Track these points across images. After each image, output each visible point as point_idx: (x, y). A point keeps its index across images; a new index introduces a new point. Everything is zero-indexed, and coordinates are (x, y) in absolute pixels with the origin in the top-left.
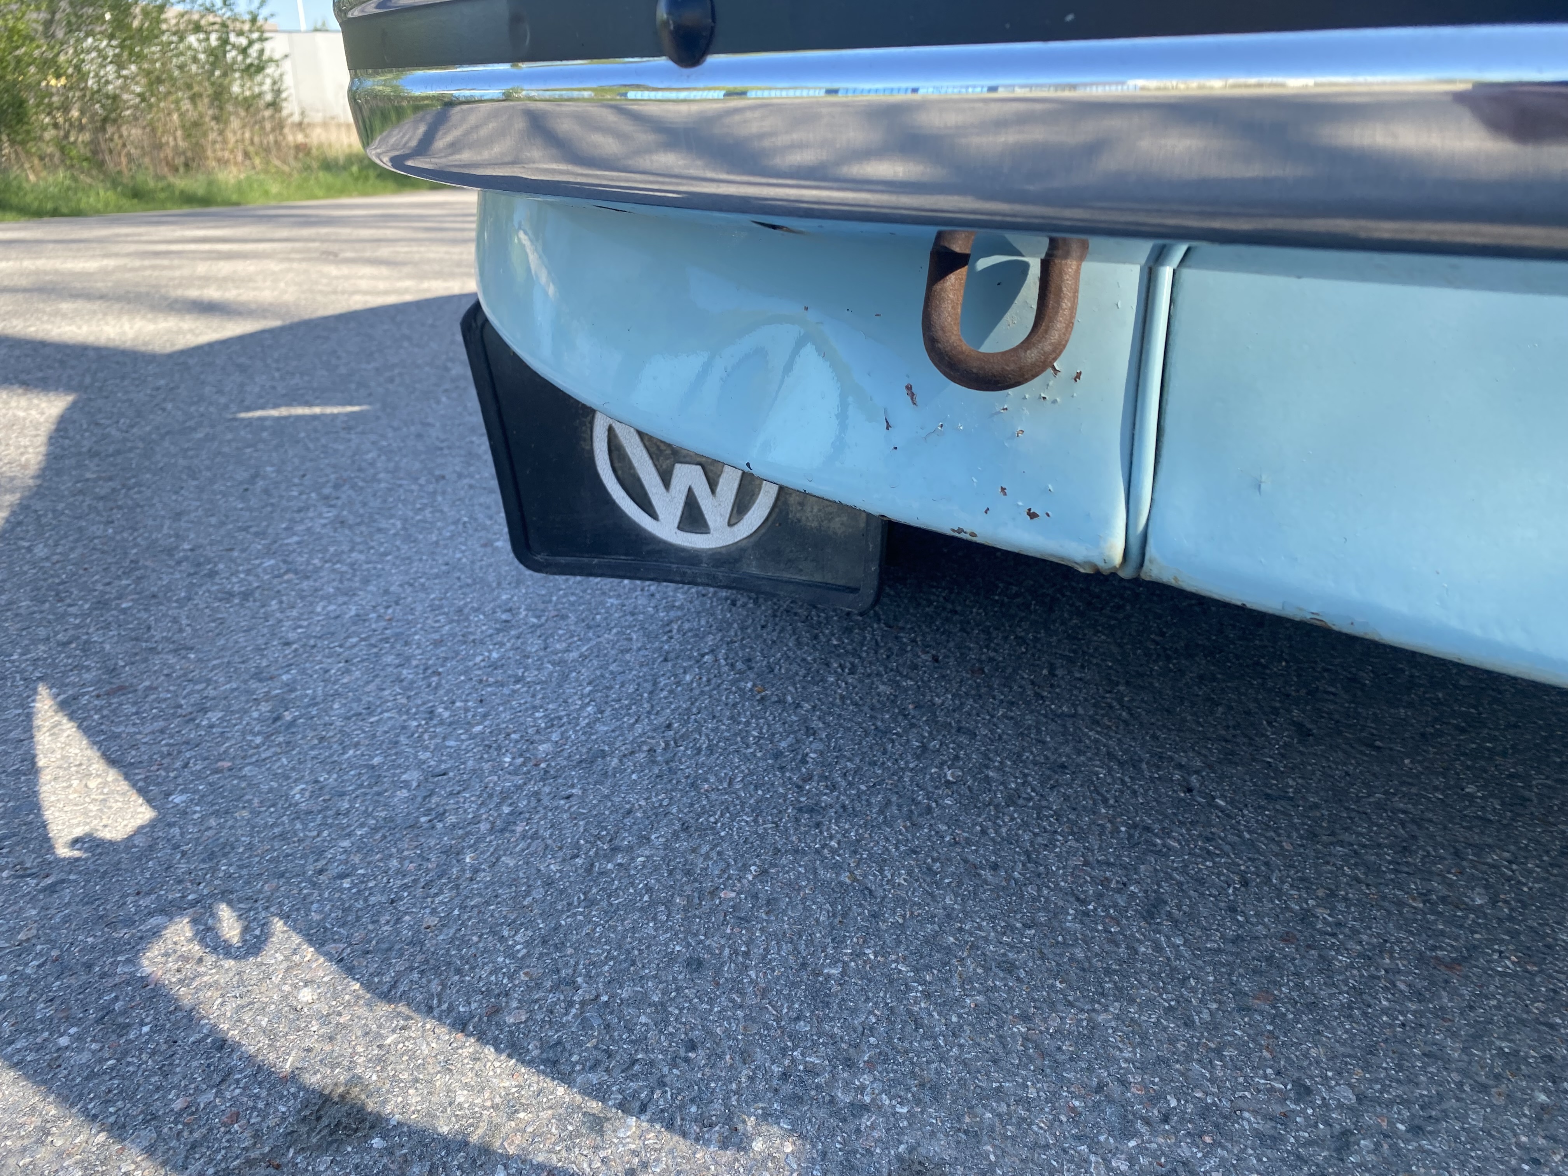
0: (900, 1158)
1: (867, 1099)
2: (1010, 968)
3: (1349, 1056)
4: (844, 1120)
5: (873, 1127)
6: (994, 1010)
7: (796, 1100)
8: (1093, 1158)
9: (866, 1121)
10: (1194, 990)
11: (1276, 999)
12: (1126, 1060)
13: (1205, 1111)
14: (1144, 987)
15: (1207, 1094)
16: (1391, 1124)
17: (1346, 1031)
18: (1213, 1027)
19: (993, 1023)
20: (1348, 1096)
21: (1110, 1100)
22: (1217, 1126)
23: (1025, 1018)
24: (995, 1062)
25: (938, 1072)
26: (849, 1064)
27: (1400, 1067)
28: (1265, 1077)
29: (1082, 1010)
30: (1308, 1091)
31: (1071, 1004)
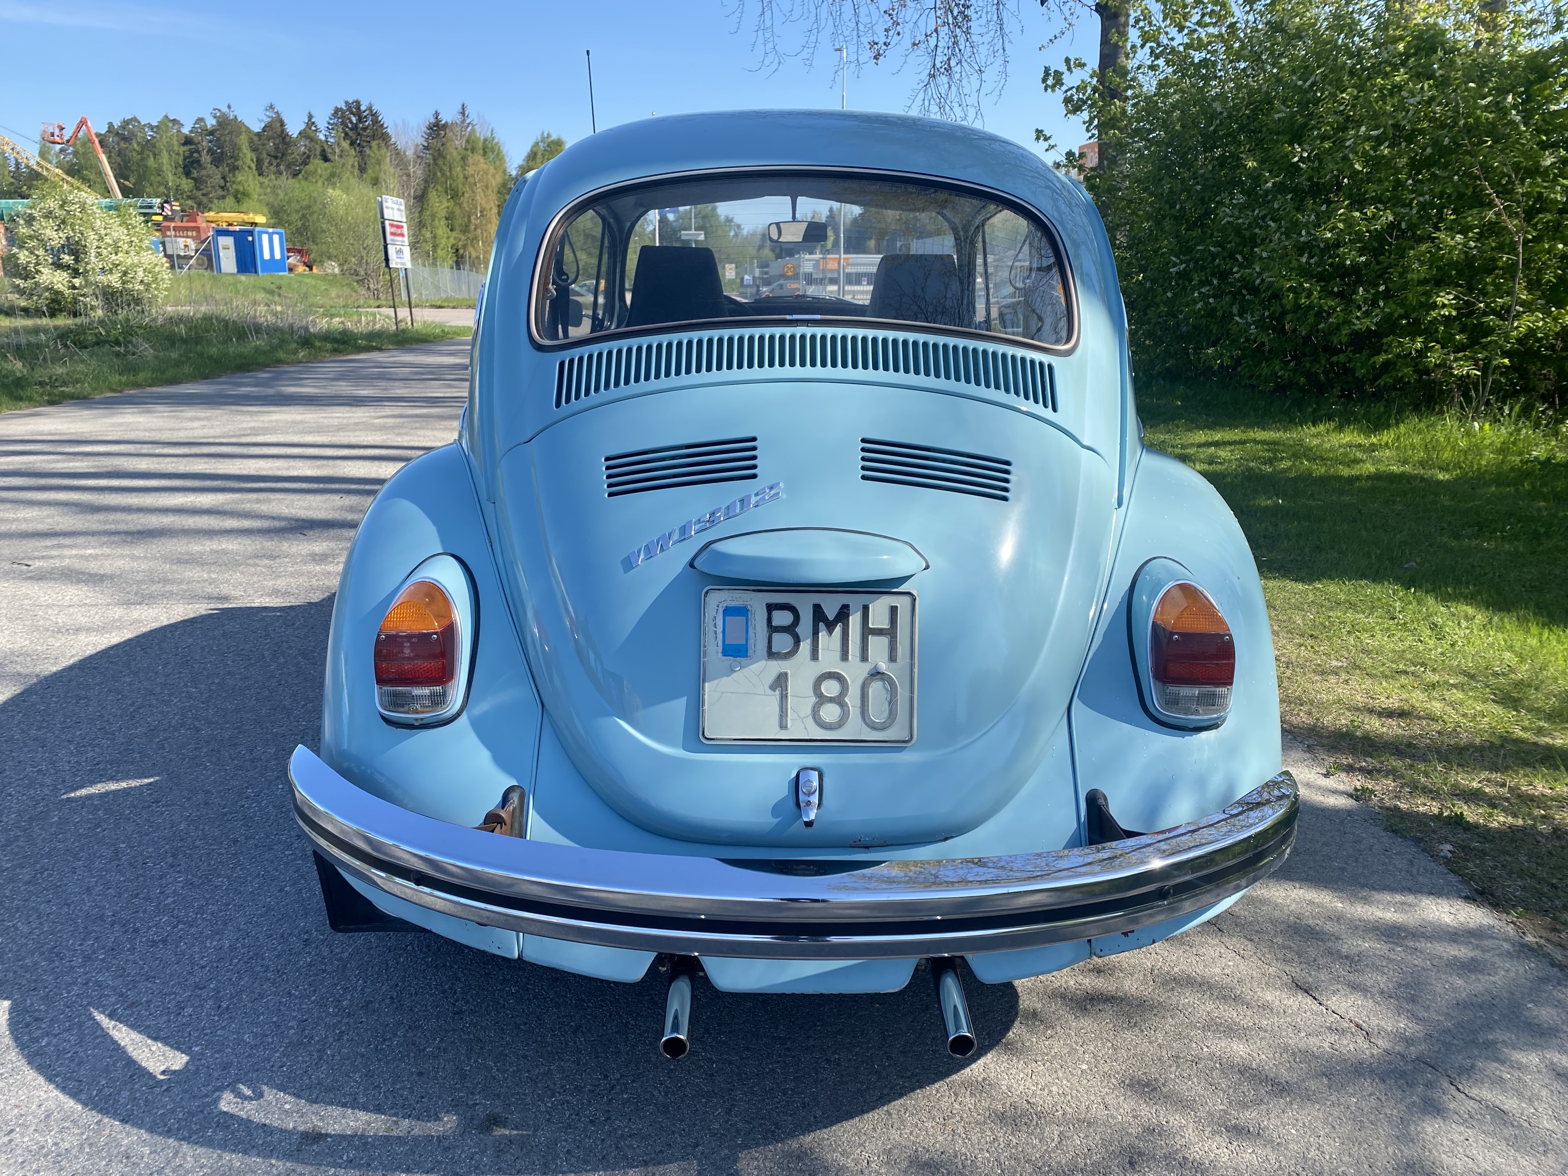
0: (487, 1114)
1: (478, 1102)
4: (470, 1108)
5: (480, 1109)
6: (519, 1070)
7: (456, 1106)
8: (542, 1105)
9: (478, 1107)
10: (583, 1054)
11: (608, 1052)
12: (557, 1078)
13: (576, 1087)
14: (568, 1056)
15: (578, 1083)
18: (586, 1064)
19: (518, 1074)
21: (550, 1089)
22: (578, 1090)
23: (528, 1071)
24: (517, 1085)
25: (500, 1091)
26: (472, 1093)
28: (597, 1075)
29: (547, 1066)
30: (608, 1076)
31: (543, 1065)
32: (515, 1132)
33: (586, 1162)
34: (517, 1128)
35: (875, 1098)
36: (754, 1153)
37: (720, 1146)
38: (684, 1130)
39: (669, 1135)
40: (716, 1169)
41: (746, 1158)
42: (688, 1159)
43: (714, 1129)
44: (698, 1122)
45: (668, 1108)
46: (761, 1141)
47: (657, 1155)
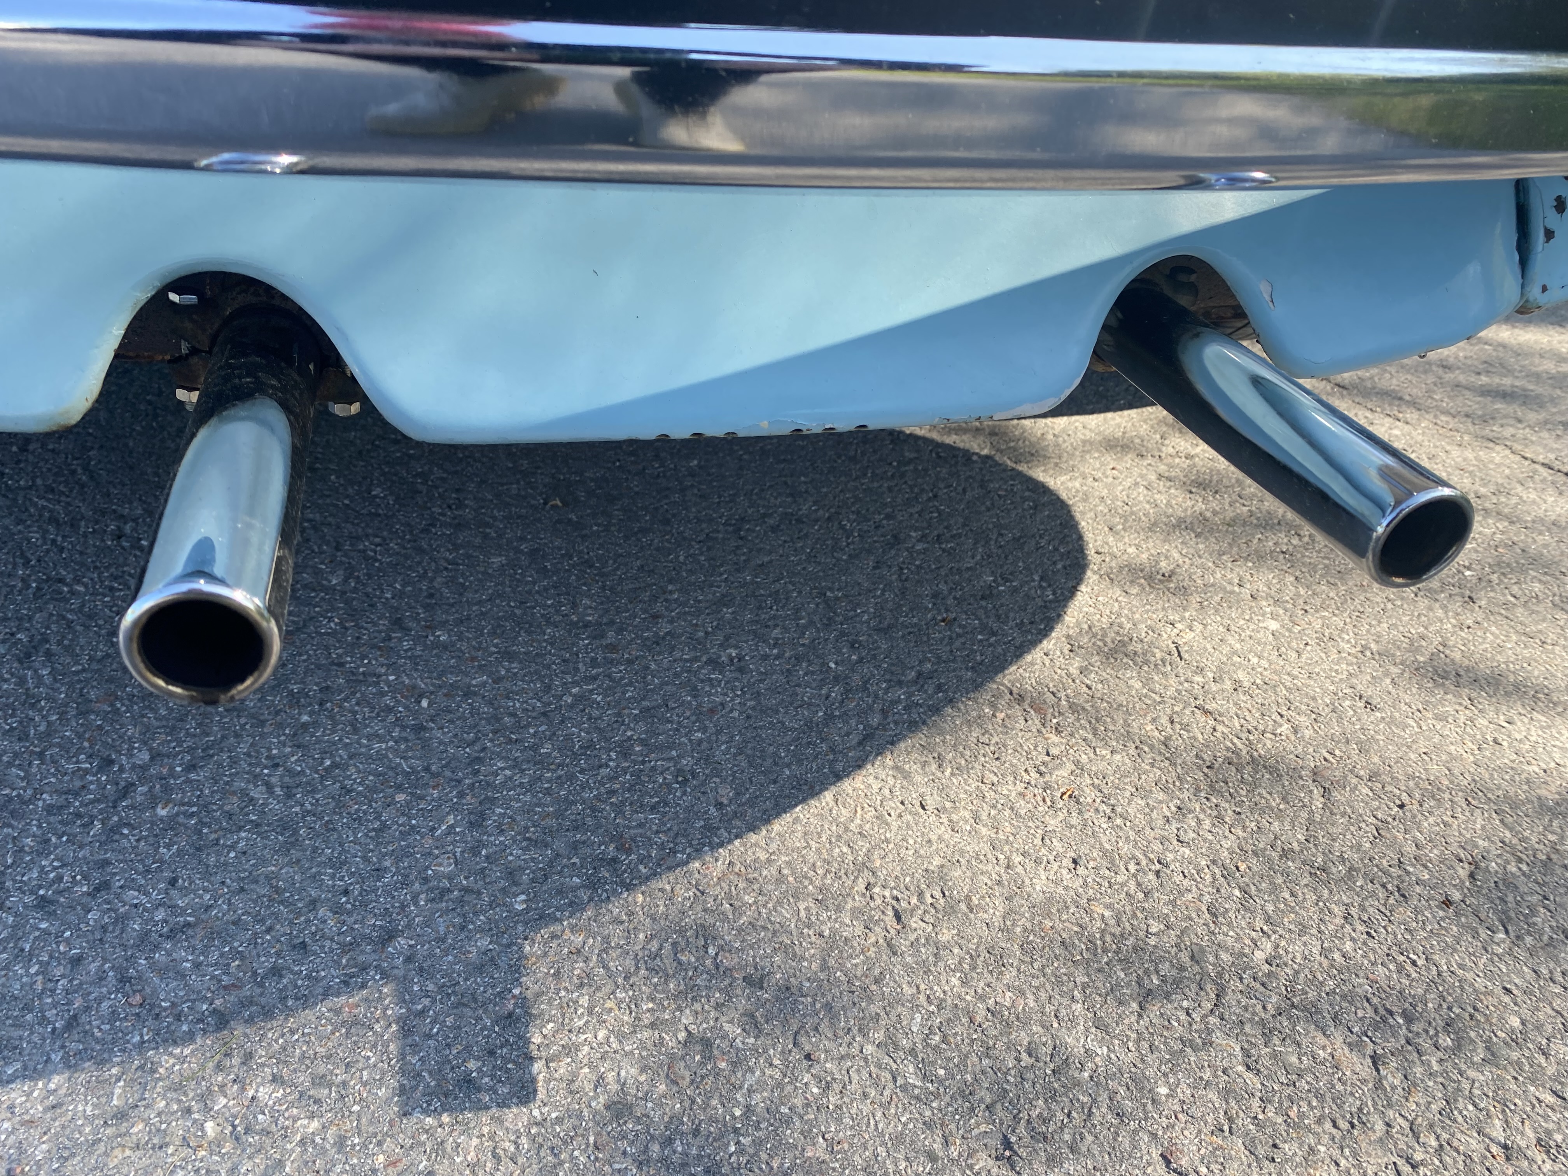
3: (161, 727)
10: (41, 709)
11: (117, 698)
15: (14, 790)
16: (172, 769)
17: (168, 708)
18: (46, 735)
20: (145, 756)
27: (200, 725)
28: (76, 762)
30: (112, 762)
35: (854, 739)
36: (568, 934)
37: (463, 928)
38: (346, 892)
39: (299, 914)
40: (459, 1005)
41: (545, 954)
42: (363, 986)
43: (438, 876)
44: (387, 863)
45: (295, 832)
46: (584, 895)
47: (261, 985)
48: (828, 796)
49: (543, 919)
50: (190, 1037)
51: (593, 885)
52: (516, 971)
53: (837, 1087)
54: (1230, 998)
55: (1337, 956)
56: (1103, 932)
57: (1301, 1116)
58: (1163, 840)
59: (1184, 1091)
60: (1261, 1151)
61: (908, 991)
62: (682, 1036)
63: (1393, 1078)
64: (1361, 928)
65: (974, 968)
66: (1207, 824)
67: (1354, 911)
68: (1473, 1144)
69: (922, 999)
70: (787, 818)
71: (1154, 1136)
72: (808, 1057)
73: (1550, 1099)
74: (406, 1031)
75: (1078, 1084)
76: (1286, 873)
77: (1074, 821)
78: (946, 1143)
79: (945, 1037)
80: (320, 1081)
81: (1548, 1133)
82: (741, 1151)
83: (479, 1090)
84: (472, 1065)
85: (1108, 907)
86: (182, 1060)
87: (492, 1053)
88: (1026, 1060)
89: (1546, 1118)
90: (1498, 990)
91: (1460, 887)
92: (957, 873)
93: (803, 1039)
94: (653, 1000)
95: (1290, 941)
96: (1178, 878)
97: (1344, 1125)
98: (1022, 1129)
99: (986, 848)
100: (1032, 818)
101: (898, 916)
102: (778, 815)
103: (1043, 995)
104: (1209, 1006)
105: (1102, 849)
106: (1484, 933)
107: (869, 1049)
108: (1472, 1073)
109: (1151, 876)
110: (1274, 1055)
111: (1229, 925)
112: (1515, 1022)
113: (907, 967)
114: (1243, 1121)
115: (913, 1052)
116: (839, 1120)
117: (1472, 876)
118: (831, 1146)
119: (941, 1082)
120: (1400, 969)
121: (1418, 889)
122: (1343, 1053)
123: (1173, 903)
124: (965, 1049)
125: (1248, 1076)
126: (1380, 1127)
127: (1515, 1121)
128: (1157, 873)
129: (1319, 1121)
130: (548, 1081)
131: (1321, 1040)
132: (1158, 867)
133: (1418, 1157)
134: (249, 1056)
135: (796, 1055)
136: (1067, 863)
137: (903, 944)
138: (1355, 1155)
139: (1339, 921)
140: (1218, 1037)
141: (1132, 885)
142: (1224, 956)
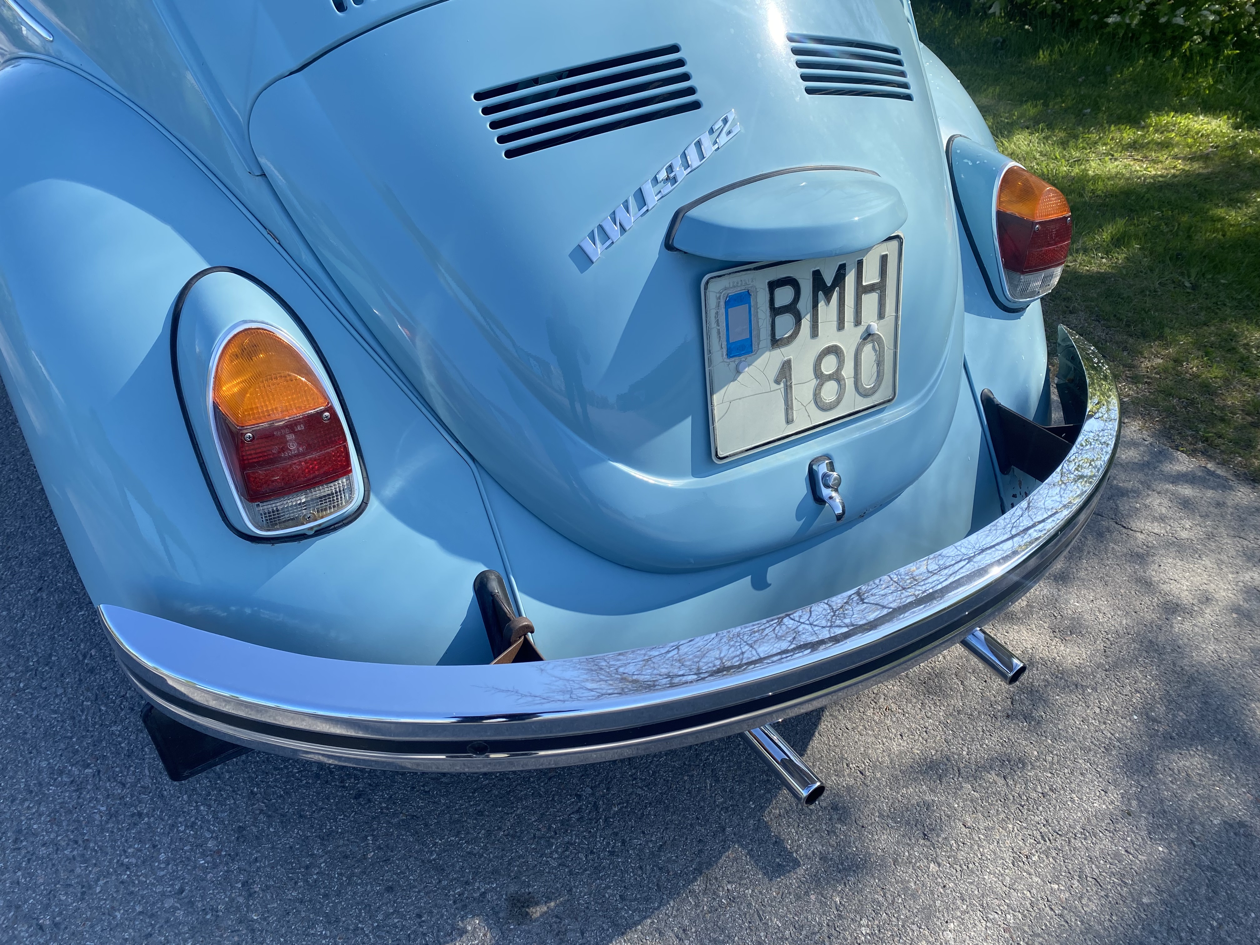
0: (505, 900)
1: (483, 890)
2: (480, 813)
3: (582, 776)
4: (482, 901)
5: (492, 897)
6: (489, 832)
7: (465, 907)
8: (549, 859)
9: (489, 896)
10: (533, 782)
12: (535, 821)
13: (562, 822)
14: (521, 791)
15: (559, 817)
18: (546, 792)
19: (493, 837)
20: (589, 790)
21: (540, 838)
22: (567, 825)
23: (500, 828)
24: (503, 850)
25: (492, 866)
26: (467, 883)
28: (569, 800)
29: (512, 813)
31: (508, 814)
32: (552, 904)
33: (647, 900)
34: (549, 899)
36: (773, 811)
37: (742, 819)
38: (698, 819)
39: (691, 831)
40: (760, 844)
41: (771, 819)
42: (729, 847)
43: (722, 803)
44: (702, 804)
45: (665, 803)
46: (769, 796)
47: (700, 857)
48: (816, 734)
49: (762, 808)
50: (695, 879)
51: (769, 791)
52: (767, 827)
53: (875, 833)
54: (962, 770)
55: (985, 746)
56: (920, 759)
57: (992, 801)
58: (923, 719)
59: (961, 804)
60: (986, 815)
61: (877, 797)
62: (826, 832)
63: (1011, 782)
64: (988, 734)
65: (891, 783)
66: (933, 708)
67: (984, 728)
68: (1034, 795)
69: (883, 799)
70: (810, 747)
71: (959, 819)
72: (863, 827)
73: (1050, 775)
74: (752, 857)
75: (934, 811)
76: (961, 720)
77: (894, 719)
78: (910, 840)
79: (895, 810)
80: (741, 878)
81: (1052, 786)
82: (862, 859)
83: (784, 866)
84: (777, 860)
85: (918, 749)
86: (699, 886)
87: (780, 855)
88: (918, 808)
89: (1050, 781)
90: (1029, 744)
91: (1010, 709)
92: (870, 751)
93: (858, 822)
94: (811, 824)
95: (971, 745)
96: (932, 732)
97: (1003, 800)
98: (927, 830)
99: (874, 738)
100: (882, 722)
101: (861, 773)
102: (806, 747)
103: (913, 786)
104: (957, 775)
105: (907, 728)
106: (1021, 724)
107: (877, 819)
108: (1029, 774)
109: (925, 734)
110: (980, 785)
111: (953, 744)
112: (1036, 753)
113: (874, 790)
114: (979, 808)
115: (888, 816)
116: (881, 843)
117: (1012, 703)
118: (883, 850)
119: (900, 822)
120: (1002, 745)
121: (999, 714)
122: (996, 778)
123: (934, 741)
124: (901, 810)
125: (975, 793)
126: (1011, 798)
127: (1043, 785)
128: (926, 732)
129: (997, 801)
130: (801, 857)
131: (990, 776)
132: (925, 729)
133: (1023, 803)
134: (716, 878)
135: (859, 828)
136: (899, 737)
137: (868, 782)
138: (1008, 808)
139: (981, 733)
140: (964, 785)
141: (920, 738)
142: (956, 757)
